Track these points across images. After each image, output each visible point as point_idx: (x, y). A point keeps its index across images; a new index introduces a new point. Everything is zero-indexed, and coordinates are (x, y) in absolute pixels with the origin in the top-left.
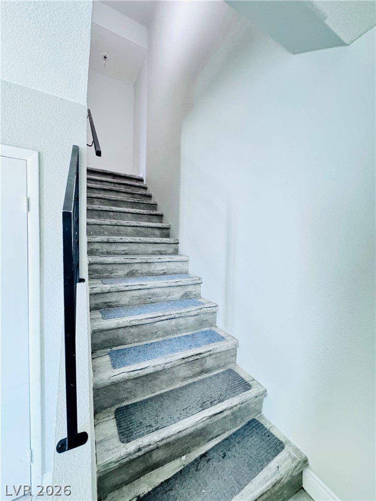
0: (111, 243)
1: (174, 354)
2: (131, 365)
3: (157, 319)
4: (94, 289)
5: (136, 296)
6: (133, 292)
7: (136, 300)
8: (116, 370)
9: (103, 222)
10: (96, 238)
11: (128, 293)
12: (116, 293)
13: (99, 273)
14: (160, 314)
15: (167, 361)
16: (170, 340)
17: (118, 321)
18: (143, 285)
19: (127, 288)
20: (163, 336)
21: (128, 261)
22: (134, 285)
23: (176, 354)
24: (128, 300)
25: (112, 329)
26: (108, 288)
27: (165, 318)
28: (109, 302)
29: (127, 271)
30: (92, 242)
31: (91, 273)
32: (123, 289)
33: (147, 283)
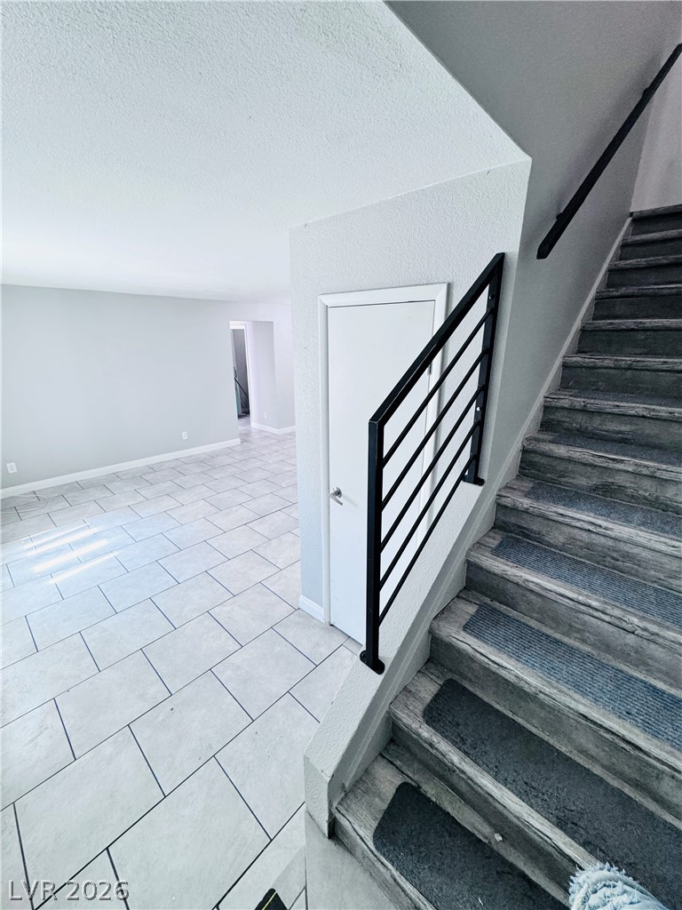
0: (593, 412)
1: (571, 693)
2: (487, 644)
3: (582, 607)
4: (503, 499)
5: (582, 541)
6: (576, 531)
7: (581, 548)
8: (463, 633)
9: (599, 363)
10: (561, 401)
11: (566, 529)
12: (539, 519)
13: (539, 471)
14: (595, 604)
15: (547, 690)
16: (603, 666)
17: (507, 568)
18: (600, 526)
19: (561, 519)
20: (593, 645)
21: (598, 462)
22: (579, 520)
23: (577, 696)
24: (562, 539)
25: (494, 574)
26: (525, 506)
27: (607, 618)
28: (526, 529)
29: (595, 481)
30: (552, 408)
31: (524, 465)
32: (551, 517)
33: (610, 526)
